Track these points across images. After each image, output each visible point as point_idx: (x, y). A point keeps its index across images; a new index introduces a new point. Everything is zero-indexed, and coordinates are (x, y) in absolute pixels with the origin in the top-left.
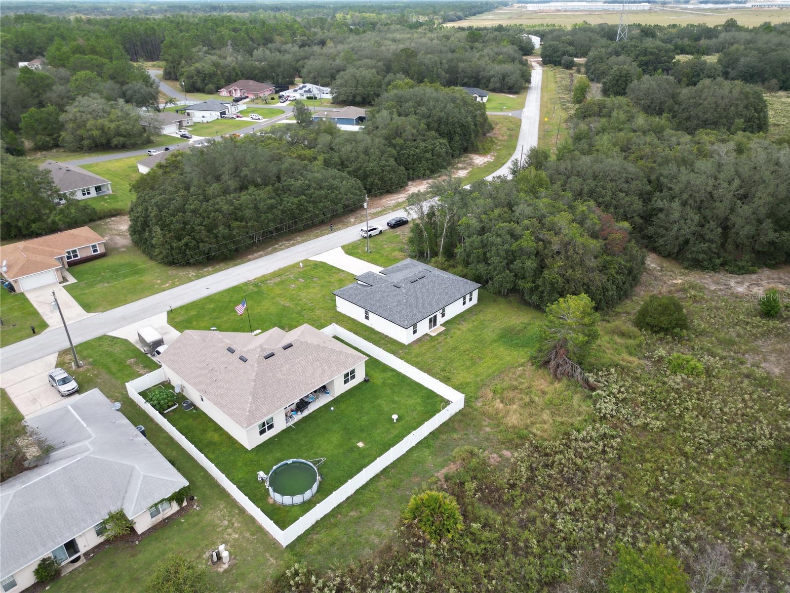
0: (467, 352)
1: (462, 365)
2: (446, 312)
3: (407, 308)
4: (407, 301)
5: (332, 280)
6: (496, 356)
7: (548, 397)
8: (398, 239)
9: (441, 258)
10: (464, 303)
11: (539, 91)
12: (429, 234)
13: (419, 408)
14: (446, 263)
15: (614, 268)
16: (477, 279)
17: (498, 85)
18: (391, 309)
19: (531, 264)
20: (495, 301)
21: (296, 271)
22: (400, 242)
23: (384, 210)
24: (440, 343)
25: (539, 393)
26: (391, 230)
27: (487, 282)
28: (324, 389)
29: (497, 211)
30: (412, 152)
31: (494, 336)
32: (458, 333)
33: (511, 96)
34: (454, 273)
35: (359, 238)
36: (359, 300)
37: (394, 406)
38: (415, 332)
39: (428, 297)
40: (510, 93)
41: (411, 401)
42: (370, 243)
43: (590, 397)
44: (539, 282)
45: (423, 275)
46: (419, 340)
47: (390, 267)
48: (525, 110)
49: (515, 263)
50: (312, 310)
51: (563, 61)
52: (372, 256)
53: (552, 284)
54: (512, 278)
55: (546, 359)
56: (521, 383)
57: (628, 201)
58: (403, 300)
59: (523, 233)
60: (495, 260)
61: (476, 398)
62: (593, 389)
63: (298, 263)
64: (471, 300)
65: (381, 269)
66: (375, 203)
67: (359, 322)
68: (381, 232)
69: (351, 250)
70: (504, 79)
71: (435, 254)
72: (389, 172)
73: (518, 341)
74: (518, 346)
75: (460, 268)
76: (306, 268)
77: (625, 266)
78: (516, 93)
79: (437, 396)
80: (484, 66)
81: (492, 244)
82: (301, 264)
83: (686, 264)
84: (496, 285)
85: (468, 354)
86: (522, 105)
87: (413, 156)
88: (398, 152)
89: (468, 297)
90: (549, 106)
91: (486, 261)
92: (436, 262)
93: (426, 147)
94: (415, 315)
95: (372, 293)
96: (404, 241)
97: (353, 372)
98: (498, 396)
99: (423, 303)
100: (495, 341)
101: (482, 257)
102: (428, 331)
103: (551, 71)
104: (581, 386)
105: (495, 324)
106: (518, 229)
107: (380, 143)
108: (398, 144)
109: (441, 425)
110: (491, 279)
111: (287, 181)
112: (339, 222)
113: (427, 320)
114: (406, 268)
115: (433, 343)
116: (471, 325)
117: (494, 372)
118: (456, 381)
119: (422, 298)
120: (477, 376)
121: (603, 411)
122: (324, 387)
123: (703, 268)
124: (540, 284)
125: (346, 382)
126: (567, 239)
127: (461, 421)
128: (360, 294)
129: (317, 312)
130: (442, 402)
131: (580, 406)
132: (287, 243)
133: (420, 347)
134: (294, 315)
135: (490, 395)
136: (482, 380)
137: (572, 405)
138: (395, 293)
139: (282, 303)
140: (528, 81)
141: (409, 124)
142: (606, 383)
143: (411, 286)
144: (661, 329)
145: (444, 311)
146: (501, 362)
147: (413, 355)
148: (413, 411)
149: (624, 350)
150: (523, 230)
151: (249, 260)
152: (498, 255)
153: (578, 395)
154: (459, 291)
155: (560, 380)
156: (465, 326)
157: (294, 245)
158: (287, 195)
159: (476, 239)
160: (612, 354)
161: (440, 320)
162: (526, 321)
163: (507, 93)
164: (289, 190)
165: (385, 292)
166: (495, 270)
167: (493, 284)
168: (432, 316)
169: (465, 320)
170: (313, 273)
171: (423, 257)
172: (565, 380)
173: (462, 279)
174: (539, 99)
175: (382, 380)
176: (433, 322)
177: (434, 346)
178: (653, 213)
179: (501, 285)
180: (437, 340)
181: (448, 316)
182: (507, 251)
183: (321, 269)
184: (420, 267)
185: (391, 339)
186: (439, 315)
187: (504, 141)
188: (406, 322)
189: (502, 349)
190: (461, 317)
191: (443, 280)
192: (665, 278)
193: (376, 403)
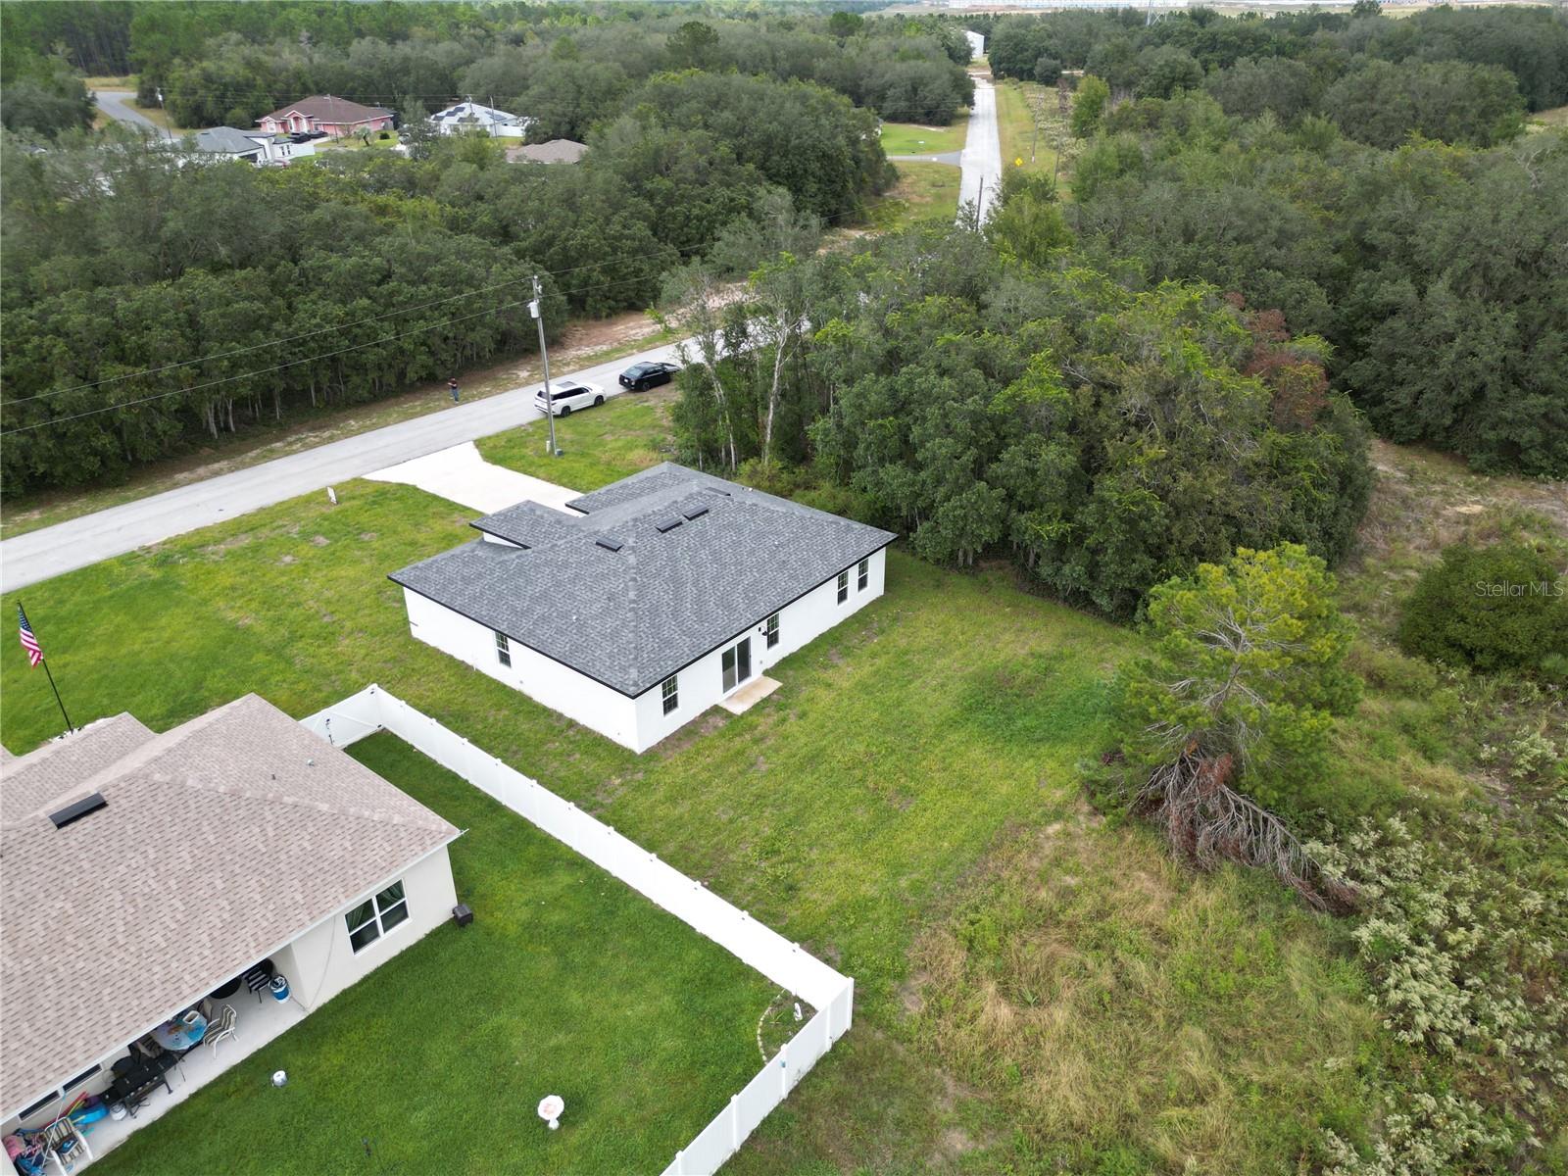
0: (858, 773)
1: (842, 827)
2: (783, 629)
3: (639, 618)
4: (641, 595)
5: (421, 538)
6: (963, 783)
7: (1182, 955)
8: (648, 420)
9: (768, 462)
10: (842, 596)
11: (994, 121)
12: (731, 392)
13: (669, 1043)
14: (784, 476)
15: (1308, 468)
16: (880, 517)
17: (903, 104)
18: (581, 626)
19: (1057, 456)
20: (939, 585)
21: (314, 512)
22: (654, 427)
23: (617, 350)
24: (762, 739)
25: (1143, 937)
26: (632, 396)
27: (911, 527)
28: (265, 977)
29: (935, 303)
30: (696, 211)
31: (946, 705)
32: (825, 697)
33: (933, 129)
34: (811, 504)
35: (534, 415)
36: (474, 599)
37: (561, 1038)
38: (670, 704)
39: (716, 579)
40: (930, 123)
41: (636, 1010)
42: (565, 431)
43: (1353, 948)
44: (1088, 515)
45: (702, 506)
46: (689, 731)
47: (603, 490)
48: (967, 151)
49: (1005, 456)
50: (327, 637)
51: (1037, 70)
52: (564, 464)
53: (1131, 522)
54: (998, 508)
55: (1150, 791)
56: (1067, 895)
57: (1292, 291)
58: (626, 589)
59: (1022, 361)
60: (939, 447)
61: (900, 976)
62: (1347, 910)
63: (323, 492)
64: (862, 583)
65: (574, 495)
66: (596, 332)
67: (480, 675)
68: (599, 400)
69: (499, 450)
70: (915, 90)
71: (751, 450)
72: (634, 252)
73: (1029, 721)
74: (1030, 738)
75: (826, 487)
76: (346, 505)
77: (1333, 464)
78: (945, 122)
79: (746, 973)
80: (870, 66)
81: (928, 396)
82: (331, 493)
83: (1479, 459)
84: (946, 533)
85: (862, 780)
86: (961, 145)
87: (700, 219)
88: (661, 210)
89: (853, 575)
90: (1020, 144)
91: (906, 451)
92: (754, 473)
93: (732, 200)
94: (668, 643)
95: (521, 571)
96: (665, 423)
97: (394, 893)
98: (988, 962)
99: (699, 601)
100: (953, 724)
101: (894, 443)
102: (719, 698)
103: (1012, 90)
104: (1296, 898)
105: (946, 661)
106: (1007, 350)
107: (608, 182)
108: (659, 191)
109: (755, 1136)
110: (926, 514)
111: (314, 257)
112: (486, 379)
113: (715, 660)
114: (654, 490)
115: (737, 743)
116: (867, 669)
117: (958, 849)
118: (818, 898)
119: (695, 583)
120: (897, 870)
121: (1423, 1020)
122: (266, 969)
123: (1528, 471)
124: (1090, 521)
125: (358, 942)
126: (1168, 372)
127: (840, 1100)
128: (480, 576)
129: (344, 645)
130: (760, 1005)
131: (1322, 998)
132: (311, 437)
133: (688, 762)
134: (260, 658)
135: (956, 960)
136: (917, 888)
137: (1289, 995)
138: (601, 568)
139: (231, 615)
140: (969, 100)
141: (688, 146)
142: (1385, 880)
143: (659, 542)
144: (1504, 659)
145: (773, 623)
146: (982, 806)
147: (660, 794)
148: (635, 1060)
149: (1400, 740)
150: (1024, 352)
151: (176, 486)
152: (949, 431)
153: (1300, 944)
154: (824, 556)
155: (1209, 874)
156: (847, 674)
157: (331, 439)
158: (313, 296)
159: (874, 388)
160: (1363, 757)
161: (763, 657)
162: (1047, 646)
163: (924, 124)
164: (319, 282)
165: (566, 565)
166: (939, 481)
167: (934, 530)
168: (734, 643)
169: (847, 653)
170: (364, 518)
171: (718, 463)
172: (1229, 874)
173: (832, 517)
174: (995, 134)
175: (524, 914)
176: (737, 663)
177: (741, 753)
178: (1358, 325)
179: (962, 532)
180: (752, 728)
181: (790, 643)
182: (976, 419)
183: (395, 505)
184: (698, 483)
185: (586, 731)
186: (757, 639)
187: (927, 204)
188: (634, 673)
189: (976, 753)
190: (831, 641)
191: (769, 521)
192: (1435, 501)
193: (486, 1028)
